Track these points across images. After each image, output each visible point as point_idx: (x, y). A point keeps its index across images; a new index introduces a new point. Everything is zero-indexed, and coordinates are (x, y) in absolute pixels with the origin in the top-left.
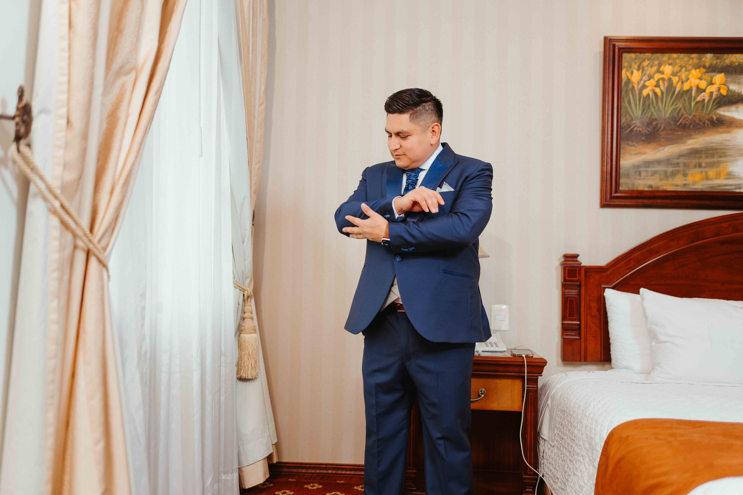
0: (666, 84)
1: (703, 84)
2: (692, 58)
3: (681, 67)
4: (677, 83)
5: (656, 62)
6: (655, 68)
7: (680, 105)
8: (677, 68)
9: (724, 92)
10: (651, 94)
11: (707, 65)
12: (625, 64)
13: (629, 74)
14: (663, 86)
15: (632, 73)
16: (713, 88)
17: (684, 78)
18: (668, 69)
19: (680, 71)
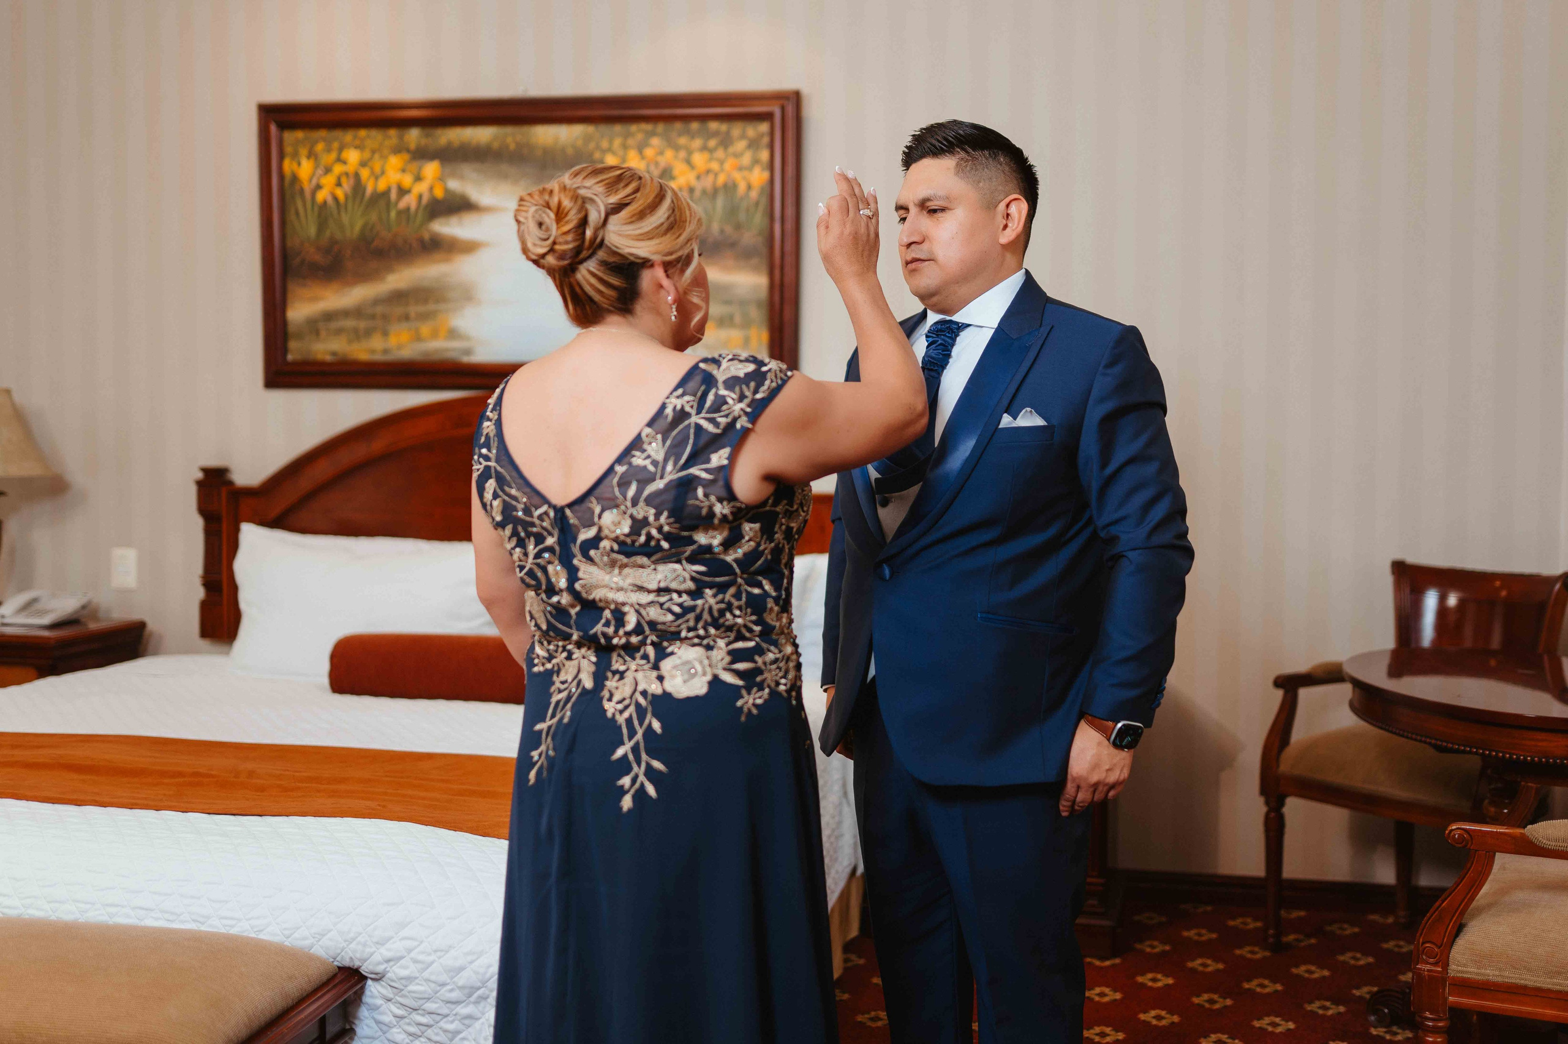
0: (352, 181)
1: (407, 180)
2: (390, 138)
3: (373, 152)
4: (369, 179)
5: (336, 145)
6: (333, 155)
7: (374, 217)
8: (367, 154)
9: (439, 193)
10: (330, 200)
11: (413, 146)
12: (288, 149)
13: (295, 165)
14: (347, 185)
15: (299, 164)
16: (422, 188)
17: (377, 169)
18: (353, 156)
19: (371, 159)
